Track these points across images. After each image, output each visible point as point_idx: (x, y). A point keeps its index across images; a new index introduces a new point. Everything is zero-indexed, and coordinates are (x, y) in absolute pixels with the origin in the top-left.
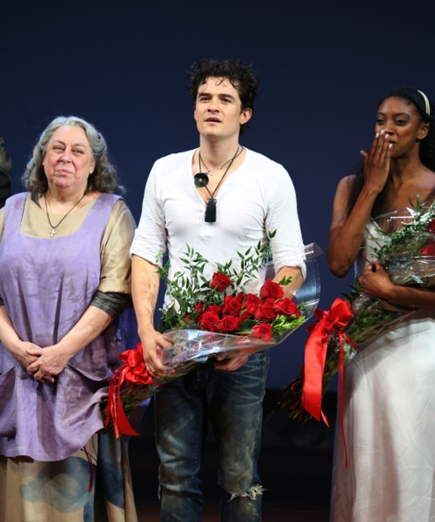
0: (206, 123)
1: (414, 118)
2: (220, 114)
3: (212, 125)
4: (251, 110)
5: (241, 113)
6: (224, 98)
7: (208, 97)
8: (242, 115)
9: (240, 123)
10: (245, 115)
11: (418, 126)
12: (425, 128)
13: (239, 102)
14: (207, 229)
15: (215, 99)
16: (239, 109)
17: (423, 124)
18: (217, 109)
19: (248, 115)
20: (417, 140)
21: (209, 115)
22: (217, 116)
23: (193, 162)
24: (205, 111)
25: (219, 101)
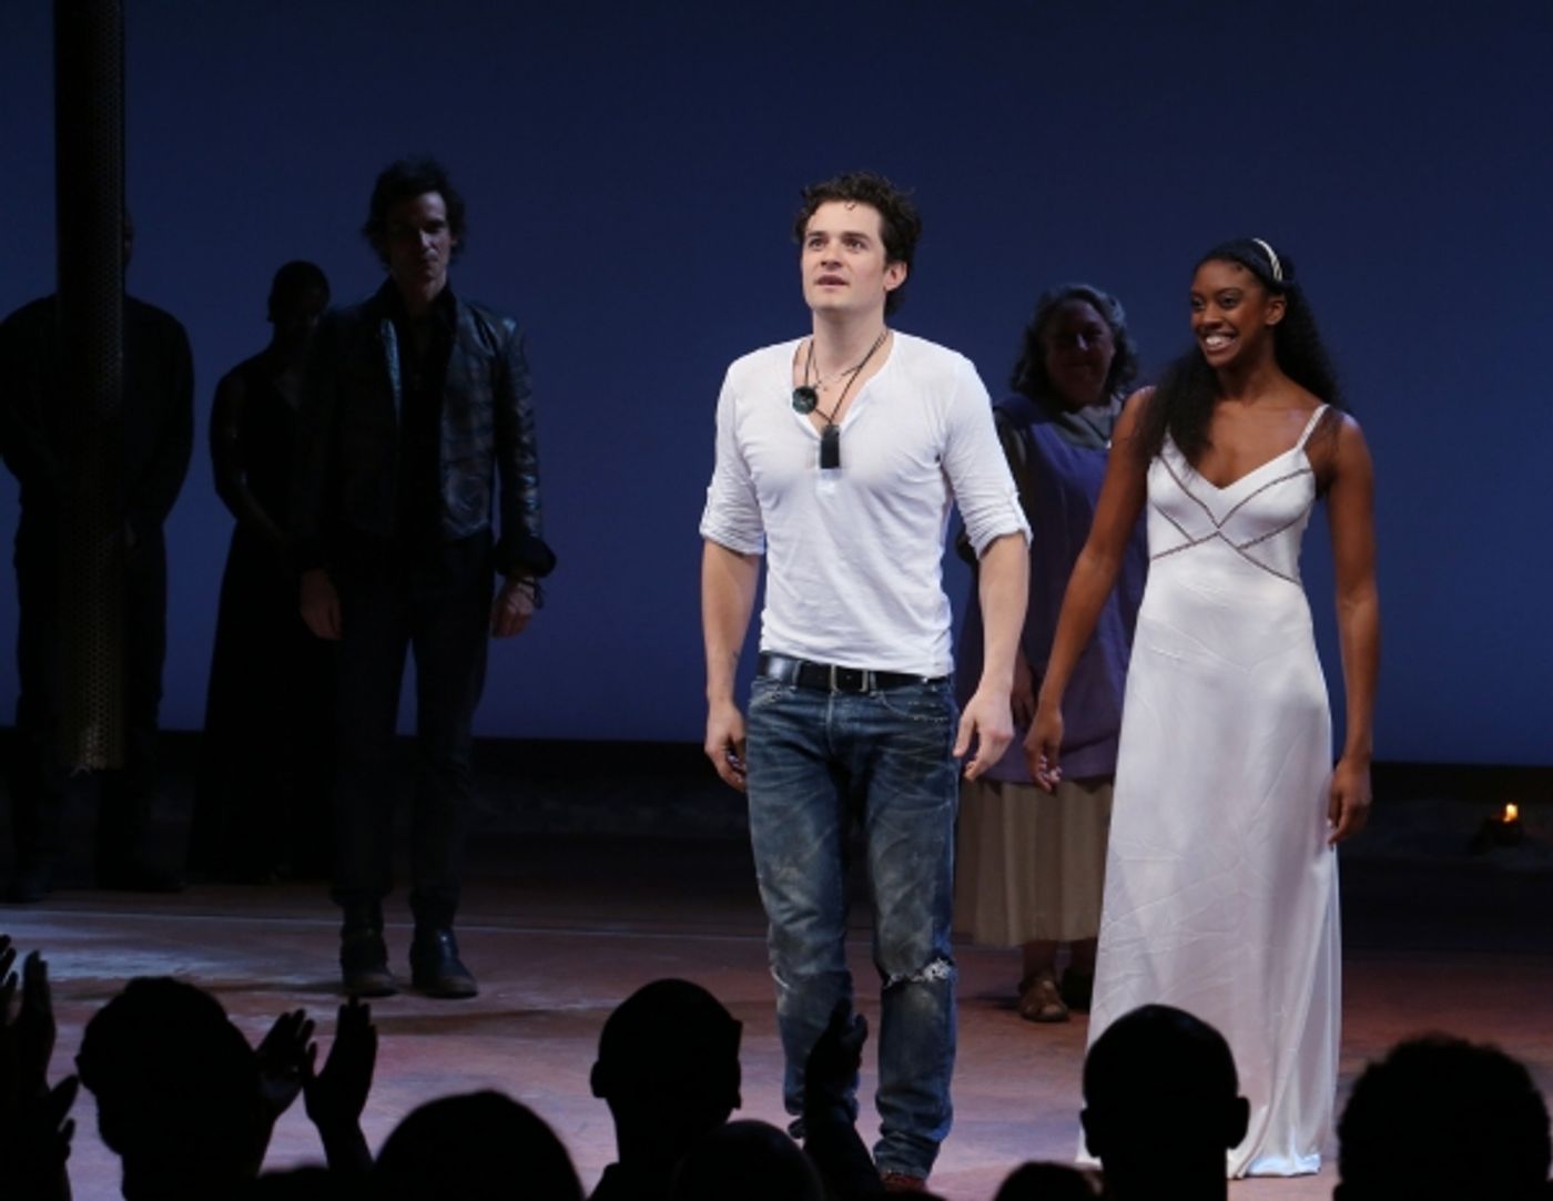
0: (819, 288)
1: (1253, 293)
2: (845, 269)
3: (830, 291)
4: (905, 265)
5: (885, 269)
6: (852, 240)
7: (821, 239)
8: (889, 273)
9: (884, 289)
10: (894, 274)
11: (1263, 304)
12: (1279, 305)
13: (879, 249)
14: (827, 485)
15: (834, 242)
16: (882, 262)
17: (1273, 299)
18: (838, 260)
19: (901, 275)
20: (1268, 327)
21: (823, 272)
22: (838, 273)
23: (796, 362)
24: (816, 266)
25: (843, 246)
